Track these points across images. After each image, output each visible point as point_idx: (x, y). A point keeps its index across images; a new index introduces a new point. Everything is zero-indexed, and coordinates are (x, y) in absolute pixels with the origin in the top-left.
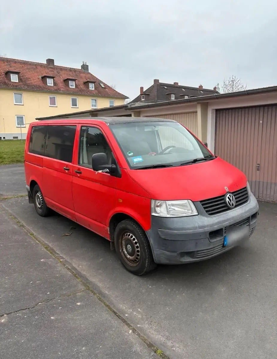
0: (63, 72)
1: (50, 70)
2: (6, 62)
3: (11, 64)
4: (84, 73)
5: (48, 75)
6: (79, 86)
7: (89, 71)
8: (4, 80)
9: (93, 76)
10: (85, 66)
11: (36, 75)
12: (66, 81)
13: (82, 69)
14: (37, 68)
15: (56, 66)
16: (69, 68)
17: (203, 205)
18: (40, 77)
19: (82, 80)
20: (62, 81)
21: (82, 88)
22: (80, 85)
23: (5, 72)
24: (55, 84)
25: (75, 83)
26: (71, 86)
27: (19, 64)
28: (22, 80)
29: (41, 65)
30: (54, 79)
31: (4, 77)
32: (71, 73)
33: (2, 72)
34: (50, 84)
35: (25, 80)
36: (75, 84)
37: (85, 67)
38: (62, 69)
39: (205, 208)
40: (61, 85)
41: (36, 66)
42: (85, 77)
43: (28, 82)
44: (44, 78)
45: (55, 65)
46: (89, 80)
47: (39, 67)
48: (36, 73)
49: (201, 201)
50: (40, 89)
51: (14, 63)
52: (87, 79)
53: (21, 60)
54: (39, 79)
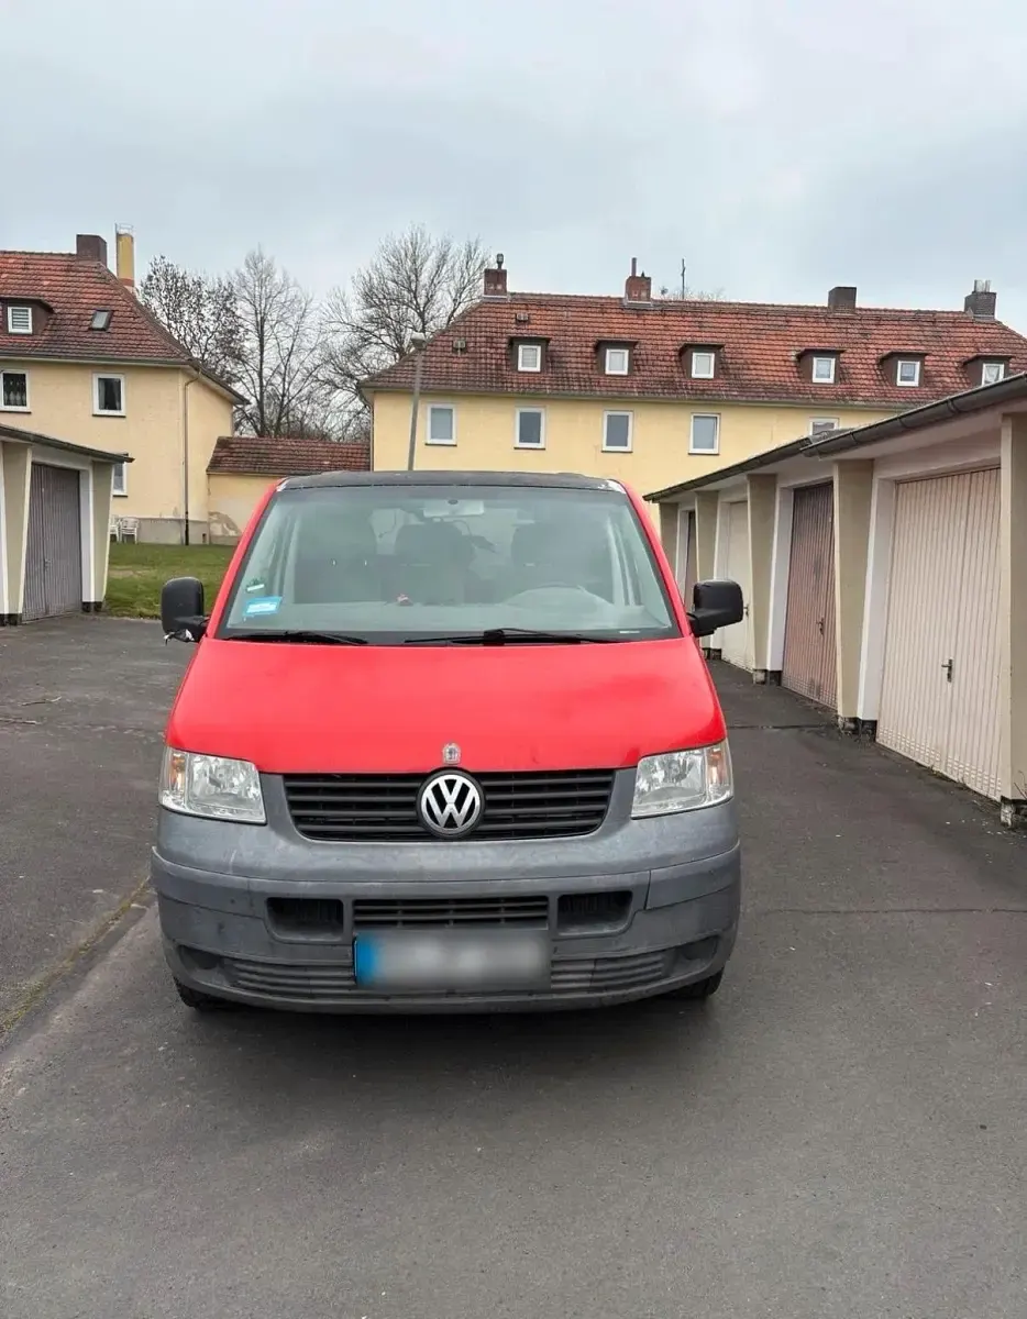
0: (886, 329)
1: (834, 325)
2: (689, 314)
3: (705, 319)
4: (972, 324)
5: (823, 344)
6: (939, 379)
7: (998, 316)
8: (669, 375)
9: (1012, 333)
10: (980, 298)
11: (783, 348)
12: (887, 362)
13: (966, 309)
14: (790, 324)
15: (861, 309)
16: (910, 312)
17: (290, 790)
18: (794, 353)
19: (955, 354)
20: (874, 362)
21: (950, 385)
22: (945, 374)
23: (678, 348)
24: (841, 374)
25: (922, 365)
26: (903, 379)
27: (730, 316)
28: (728, 368)
29: (805, 313)
30: (838, 359)
31: (674, 364)
32: (914, 331)
33: (671, 348)
34: (822, 376)
35: (739, 369)
36: (922, 370)
37: (982, 302)
38: (879, 317)
39: (293, 805)
40: (864, 376)
41: (788, 318)
42: (974, 341)
43: (747, 376)
44: (804, 357)
45: (857, 306)
46: (987, 351)
47: (796, 322)
48: (781, 343)
49: (288, 777)
50: (780, 398)
51: (714, 315)
52: (978, 348)
53: (740, 304)
54: (787, 364)
